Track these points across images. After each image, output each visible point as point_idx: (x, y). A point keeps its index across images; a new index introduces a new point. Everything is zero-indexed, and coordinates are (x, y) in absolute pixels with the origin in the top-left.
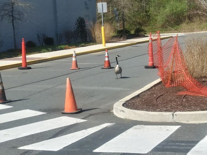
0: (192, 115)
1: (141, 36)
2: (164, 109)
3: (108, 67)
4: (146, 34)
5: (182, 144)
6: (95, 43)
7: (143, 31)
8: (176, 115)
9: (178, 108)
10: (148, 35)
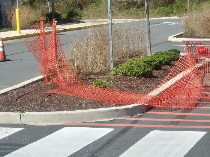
0: (41, 115)
1: (74, 22)
2: (19, 109)
3: (2, 59)
4: (81, 19)
5: (6, 147)
6: (10, 29)
7: (77, 15)
8: (24, 115)
9: (34, 108)
10: (85, 21)
